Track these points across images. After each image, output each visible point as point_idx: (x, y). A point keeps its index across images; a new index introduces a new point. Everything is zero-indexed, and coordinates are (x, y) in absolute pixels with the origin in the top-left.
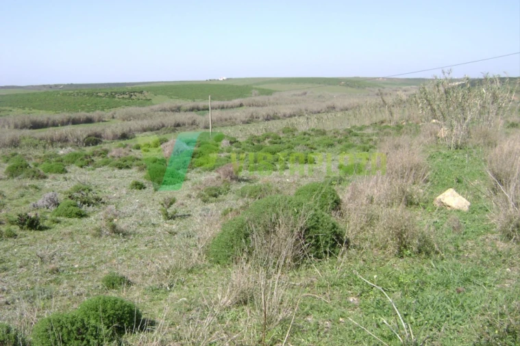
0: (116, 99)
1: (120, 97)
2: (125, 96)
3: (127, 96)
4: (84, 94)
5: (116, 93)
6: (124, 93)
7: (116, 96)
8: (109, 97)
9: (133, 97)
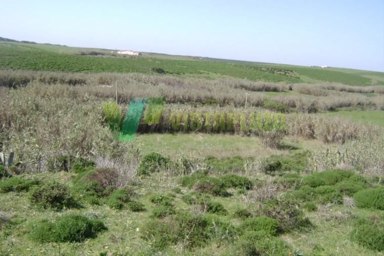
0: (276, 75)
1: (278, 73)
2: (281, 73)
3: (283, 73)
4: (251, 67)
5: (275, 70)
6: (281, 71)
7: (275, 71)
8: (270, 72)
9: (287, 74)
